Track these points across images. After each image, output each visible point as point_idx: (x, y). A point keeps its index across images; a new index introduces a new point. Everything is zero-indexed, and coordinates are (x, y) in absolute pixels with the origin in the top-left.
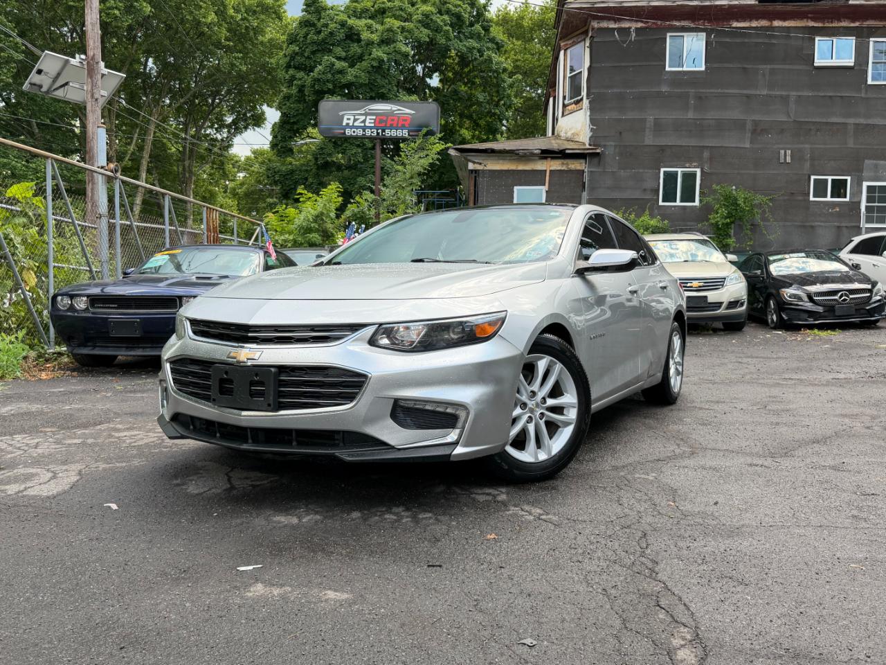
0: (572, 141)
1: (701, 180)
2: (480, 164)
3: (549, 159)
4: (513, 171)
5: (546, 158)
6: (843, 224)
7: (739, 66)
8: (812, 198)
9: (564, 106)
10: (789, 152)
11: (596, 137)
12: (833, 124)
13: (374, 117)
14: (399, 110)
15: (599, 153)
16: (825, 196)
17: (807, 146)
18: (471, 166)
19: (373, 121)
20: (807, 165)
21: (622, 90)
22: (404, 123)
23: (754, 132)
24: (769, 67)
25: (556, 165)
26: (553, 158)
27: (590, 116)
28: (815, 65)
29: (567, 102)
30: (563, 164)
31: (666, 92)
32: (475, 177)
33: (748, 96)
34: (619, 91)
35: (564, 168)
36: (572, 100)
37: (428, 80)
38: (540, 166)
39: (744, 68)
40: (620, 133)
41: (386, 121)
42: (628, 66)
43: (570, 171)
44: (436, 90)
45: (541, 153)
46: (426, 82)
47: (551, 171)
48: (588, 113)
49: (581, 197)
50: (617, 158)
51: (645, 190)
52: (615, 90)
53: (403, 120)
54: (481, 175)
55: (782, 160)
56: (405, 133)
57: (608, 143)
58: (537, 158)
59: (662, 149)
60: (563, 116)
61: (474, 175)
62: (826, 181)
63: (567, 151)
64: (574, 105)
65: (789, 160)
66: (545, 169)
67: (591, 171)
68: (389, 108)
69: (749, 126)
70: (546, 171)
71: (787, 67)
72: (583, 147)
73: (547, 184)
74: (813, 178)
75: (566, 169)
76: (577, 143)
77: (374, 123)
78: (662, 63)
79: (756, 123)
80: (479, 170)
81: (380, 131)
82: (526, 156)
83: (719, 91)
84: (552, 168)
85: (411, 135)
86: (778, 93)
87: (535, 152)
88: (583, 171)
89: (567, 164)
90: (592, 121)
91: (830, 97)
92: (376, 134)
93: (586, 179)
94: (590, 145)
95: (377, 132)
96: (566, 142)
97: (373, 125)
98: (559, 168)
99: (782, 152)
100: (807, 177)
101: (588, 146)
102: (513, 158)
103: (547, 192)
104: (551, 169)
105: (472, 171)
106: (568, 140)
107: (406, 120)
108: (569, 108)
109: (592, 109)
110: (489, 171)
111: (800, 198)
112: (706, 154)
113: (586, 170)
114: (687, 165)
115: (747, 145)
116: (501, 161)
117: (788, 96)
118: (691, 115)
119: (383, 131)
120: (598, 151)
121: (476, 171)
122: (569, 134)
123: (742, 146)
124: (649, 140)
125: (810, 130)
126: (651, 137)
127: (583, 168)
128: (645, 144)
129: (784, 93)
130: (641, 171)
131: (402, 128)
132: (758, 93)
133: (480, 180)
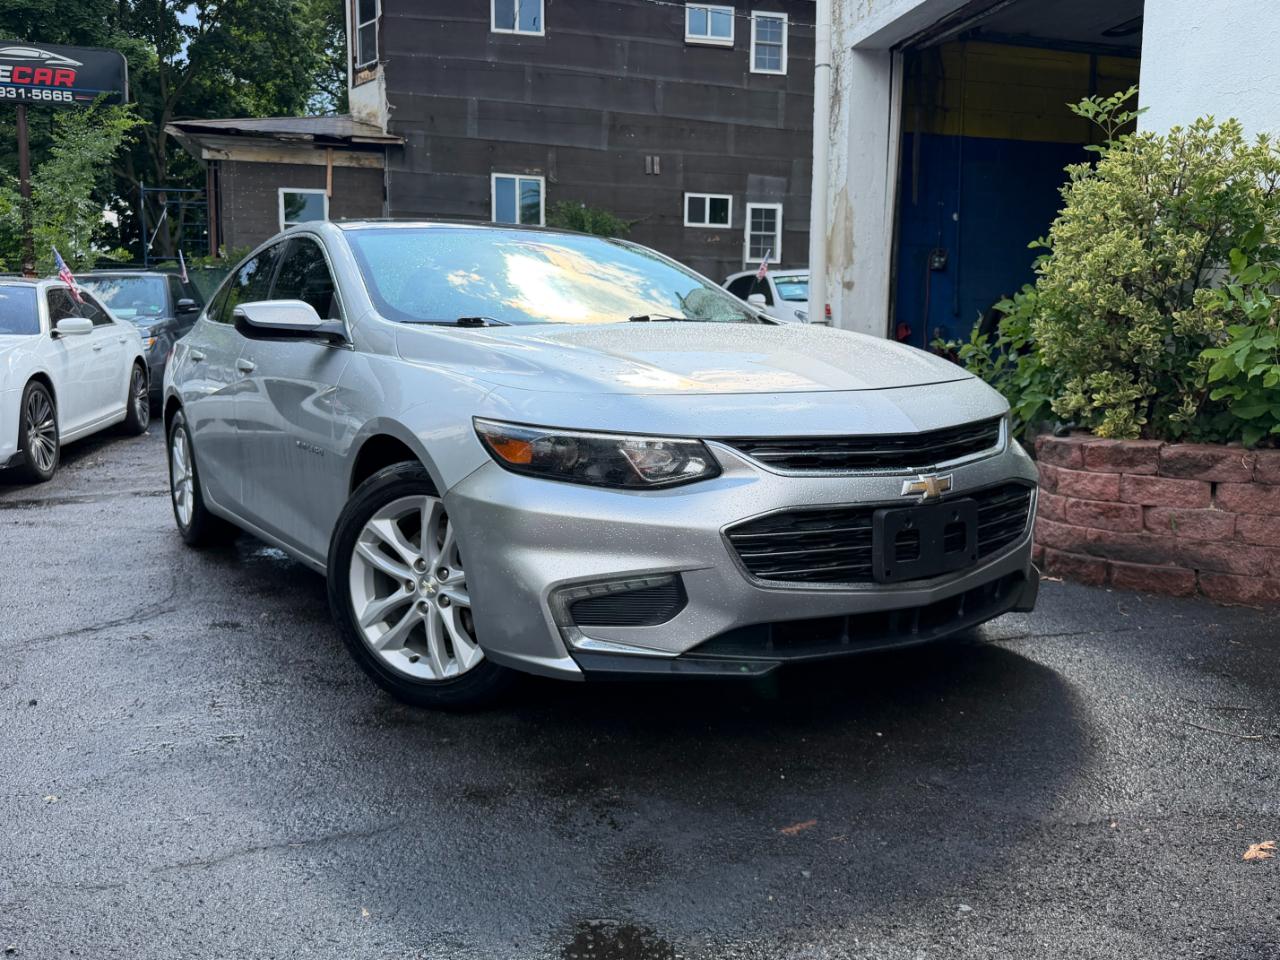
0: (367, 125)
1: (547, 193)
2: (219, 151)
3: (330, 149)
4: (275, 164)
5: (324, 148)
6: (725, 259)
7: (591, 34)
8: (687, 224)
9: (356, 72)
10: (657, 159)
11: (397, 121)
12: (709, 122)
13: (10, 68)
14: (54, 59)
15: (401, 146)
16: (702, 220)
17: (679, 152)
18: (206, 155)
19: (8, 74)
20: (680, 178)
21: (431, 56)
22: (63, 80)
23: (612, 128)
24: (628, 38)
25: (341, 160)
26: (336, 148)
27: (386, 89)
28: (687, 41)
29: (358, 66)
30: (351, 158)
31: (492, 63)
32: (216, 172)
33: (603, 78)
34: (426, 55)
35: (354, 164)
36: (366, 65)
37: (178, 14)
38: (317, 159)
39: (597, 38)
40: (432, 119)
41: (32, 76)
42: (439, 21)
43: (362, 170)
44: (190, 30)
45: (315, 140)
46: (175, 17)
47: (334, 167)
48: (384, 86)
49: (381, 208)
50: (428, 154)
51: (471, 203)
52: (421, 55)
53: (62, 76)
54: (224, 168)
55: (649, 171)
56: (68, 96)
57: (414, 132)
58: (311, 147)
59: (492, 145)
60: (354, 86)
61: (212, 168)
62: (703, 200)
63: (355, 140)
64: (367, 72)
65: (657, 169)
66: (324, 164)
67: (394, 172)
68: (37, 55)
69: (605, 119)
70: (325, 167)
71: (651, 40)
72: (378, 135)
73: (329, 186)
74: (687, 195)
75: (357, 166)
76: (373, 129)
77: (10, 77)
78: (485, 21)
79: (614, 117)
80: (220, 161)
81: (22, 90)
82: (294, 142)
83: (565, 67)
84: (336, 164)
85: (77, 101)
86: (642, 76)
87: (306, 137)
88: (382, 170)
89: (358, 159)
90: (390, 98)
91: (706, 86)
92: (15, 96)
93: (387, 183)
94: (388, 132)
95: (17, 92)
96: (358, 126)
97: (9, 80)
98: (346, 164)
99: (649, 158)
100: (679, 195)
101: (385, 134)
102: (276, 144)
103: (330, 198)
104: (334, 164)
105: (209, 162)
106: (363, 123)
107: (68, 76)
108: (362, 75)
109: (387, 79)
110: (238, 163)
111: (672, 222)
112: (551, 156)
113: (386, 169)
114: (527, 171)
115: (605, 147)
116: (255, 149)
117: (654, 82)
118: (528, 99)
119: (28, 91)
120: (400, 142)
121: (216, 162)
122: (363, 115)
123: (597, 148)
124: (472, 131)
125: (682, 130)
126: (476, 127)
127: (382, 166)
128: (469, 135)
129: (649, 77)
130: (464, 175)
131: (63, 87)
132: (616, 74)
133: (222, 175)
